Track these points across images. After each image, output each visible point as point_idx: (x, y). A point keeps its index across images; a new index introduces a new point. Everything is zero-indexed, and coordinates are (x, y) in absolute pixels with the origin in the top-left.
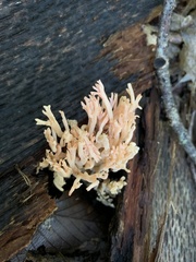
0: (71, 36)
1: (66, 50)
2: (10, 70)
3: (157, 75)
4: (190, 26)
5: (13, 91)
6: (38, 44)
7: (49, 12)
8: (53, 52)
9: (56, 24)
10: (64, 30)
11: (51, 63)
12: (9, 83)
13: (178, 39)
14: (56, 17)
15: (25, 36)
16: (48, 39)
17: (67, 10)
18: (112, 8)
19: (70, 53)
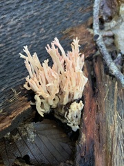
0: (46, 32)
1: (43, 38)
2: (15, 47)
3: (96, 45)
5: (15, 56)
6: (29, 36)
7: (35, 22)
8: (37, 39)
9: (38, 27)
10: (42, 29)
11: (36, 43)
12: (13, 53)
13: (111, 33)
14: (38, 24)
15: (23, 32)
16: (34, 34)
17: (44, 21)
18: (67, 19)
19: (46, 39)
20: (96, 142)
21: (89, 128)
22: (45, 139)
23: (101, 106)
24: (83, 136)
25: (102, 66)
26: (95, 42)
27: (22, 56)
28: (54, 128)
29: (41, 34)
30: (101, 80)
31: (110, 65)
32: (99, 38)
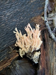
0: (23, 19)
1: (22, 21)
2: (9, 26)
4: (53, 16)
5: (10, 30)
6: (16, 21)
7: (18, 14)
8: (19, 22)
9: (20, 16)
10: (22, 17)
11: (19, 24)
12: (9, 29)
13: (51, 19)
14: (20, 15)
15: (13, 19)
16: (18, 19)
17: (22, 13)
18: (32, 13)
19: (23, 22)
20: (46, 69)
21: (43, 63)
22: (23, 67)
23: (47, 53)
24: (40, 67)
25: (48, 35)
26: (45, 24)
27: (14, 32)
28: (27, 62)
29: (21, 20)
30: (48, 42)
31: (51, 34)
32: (47, 22)
